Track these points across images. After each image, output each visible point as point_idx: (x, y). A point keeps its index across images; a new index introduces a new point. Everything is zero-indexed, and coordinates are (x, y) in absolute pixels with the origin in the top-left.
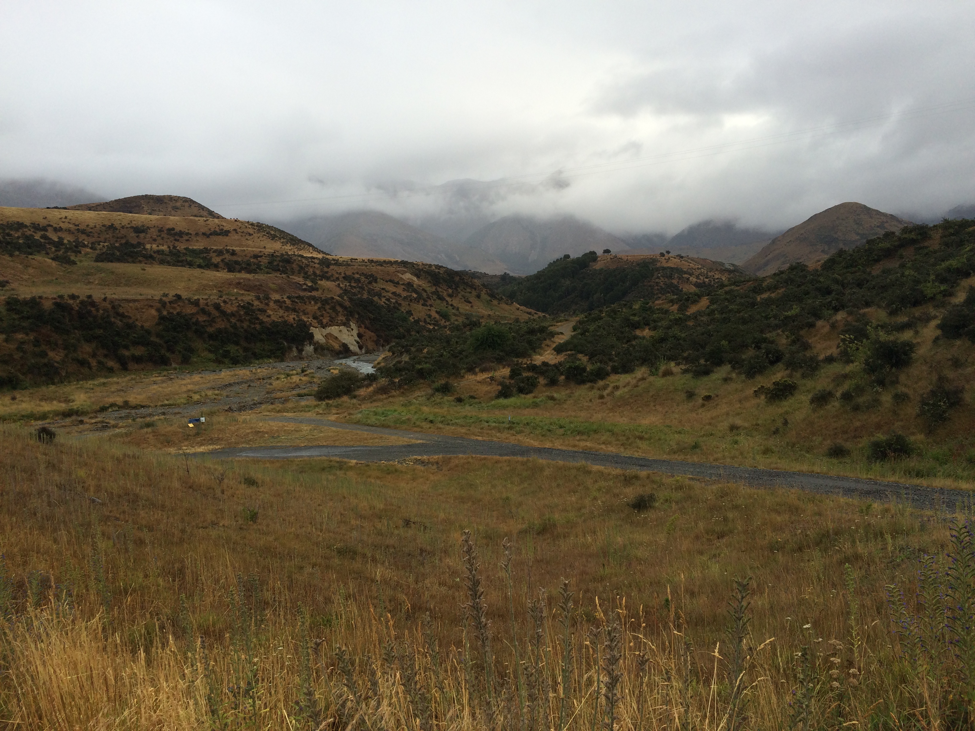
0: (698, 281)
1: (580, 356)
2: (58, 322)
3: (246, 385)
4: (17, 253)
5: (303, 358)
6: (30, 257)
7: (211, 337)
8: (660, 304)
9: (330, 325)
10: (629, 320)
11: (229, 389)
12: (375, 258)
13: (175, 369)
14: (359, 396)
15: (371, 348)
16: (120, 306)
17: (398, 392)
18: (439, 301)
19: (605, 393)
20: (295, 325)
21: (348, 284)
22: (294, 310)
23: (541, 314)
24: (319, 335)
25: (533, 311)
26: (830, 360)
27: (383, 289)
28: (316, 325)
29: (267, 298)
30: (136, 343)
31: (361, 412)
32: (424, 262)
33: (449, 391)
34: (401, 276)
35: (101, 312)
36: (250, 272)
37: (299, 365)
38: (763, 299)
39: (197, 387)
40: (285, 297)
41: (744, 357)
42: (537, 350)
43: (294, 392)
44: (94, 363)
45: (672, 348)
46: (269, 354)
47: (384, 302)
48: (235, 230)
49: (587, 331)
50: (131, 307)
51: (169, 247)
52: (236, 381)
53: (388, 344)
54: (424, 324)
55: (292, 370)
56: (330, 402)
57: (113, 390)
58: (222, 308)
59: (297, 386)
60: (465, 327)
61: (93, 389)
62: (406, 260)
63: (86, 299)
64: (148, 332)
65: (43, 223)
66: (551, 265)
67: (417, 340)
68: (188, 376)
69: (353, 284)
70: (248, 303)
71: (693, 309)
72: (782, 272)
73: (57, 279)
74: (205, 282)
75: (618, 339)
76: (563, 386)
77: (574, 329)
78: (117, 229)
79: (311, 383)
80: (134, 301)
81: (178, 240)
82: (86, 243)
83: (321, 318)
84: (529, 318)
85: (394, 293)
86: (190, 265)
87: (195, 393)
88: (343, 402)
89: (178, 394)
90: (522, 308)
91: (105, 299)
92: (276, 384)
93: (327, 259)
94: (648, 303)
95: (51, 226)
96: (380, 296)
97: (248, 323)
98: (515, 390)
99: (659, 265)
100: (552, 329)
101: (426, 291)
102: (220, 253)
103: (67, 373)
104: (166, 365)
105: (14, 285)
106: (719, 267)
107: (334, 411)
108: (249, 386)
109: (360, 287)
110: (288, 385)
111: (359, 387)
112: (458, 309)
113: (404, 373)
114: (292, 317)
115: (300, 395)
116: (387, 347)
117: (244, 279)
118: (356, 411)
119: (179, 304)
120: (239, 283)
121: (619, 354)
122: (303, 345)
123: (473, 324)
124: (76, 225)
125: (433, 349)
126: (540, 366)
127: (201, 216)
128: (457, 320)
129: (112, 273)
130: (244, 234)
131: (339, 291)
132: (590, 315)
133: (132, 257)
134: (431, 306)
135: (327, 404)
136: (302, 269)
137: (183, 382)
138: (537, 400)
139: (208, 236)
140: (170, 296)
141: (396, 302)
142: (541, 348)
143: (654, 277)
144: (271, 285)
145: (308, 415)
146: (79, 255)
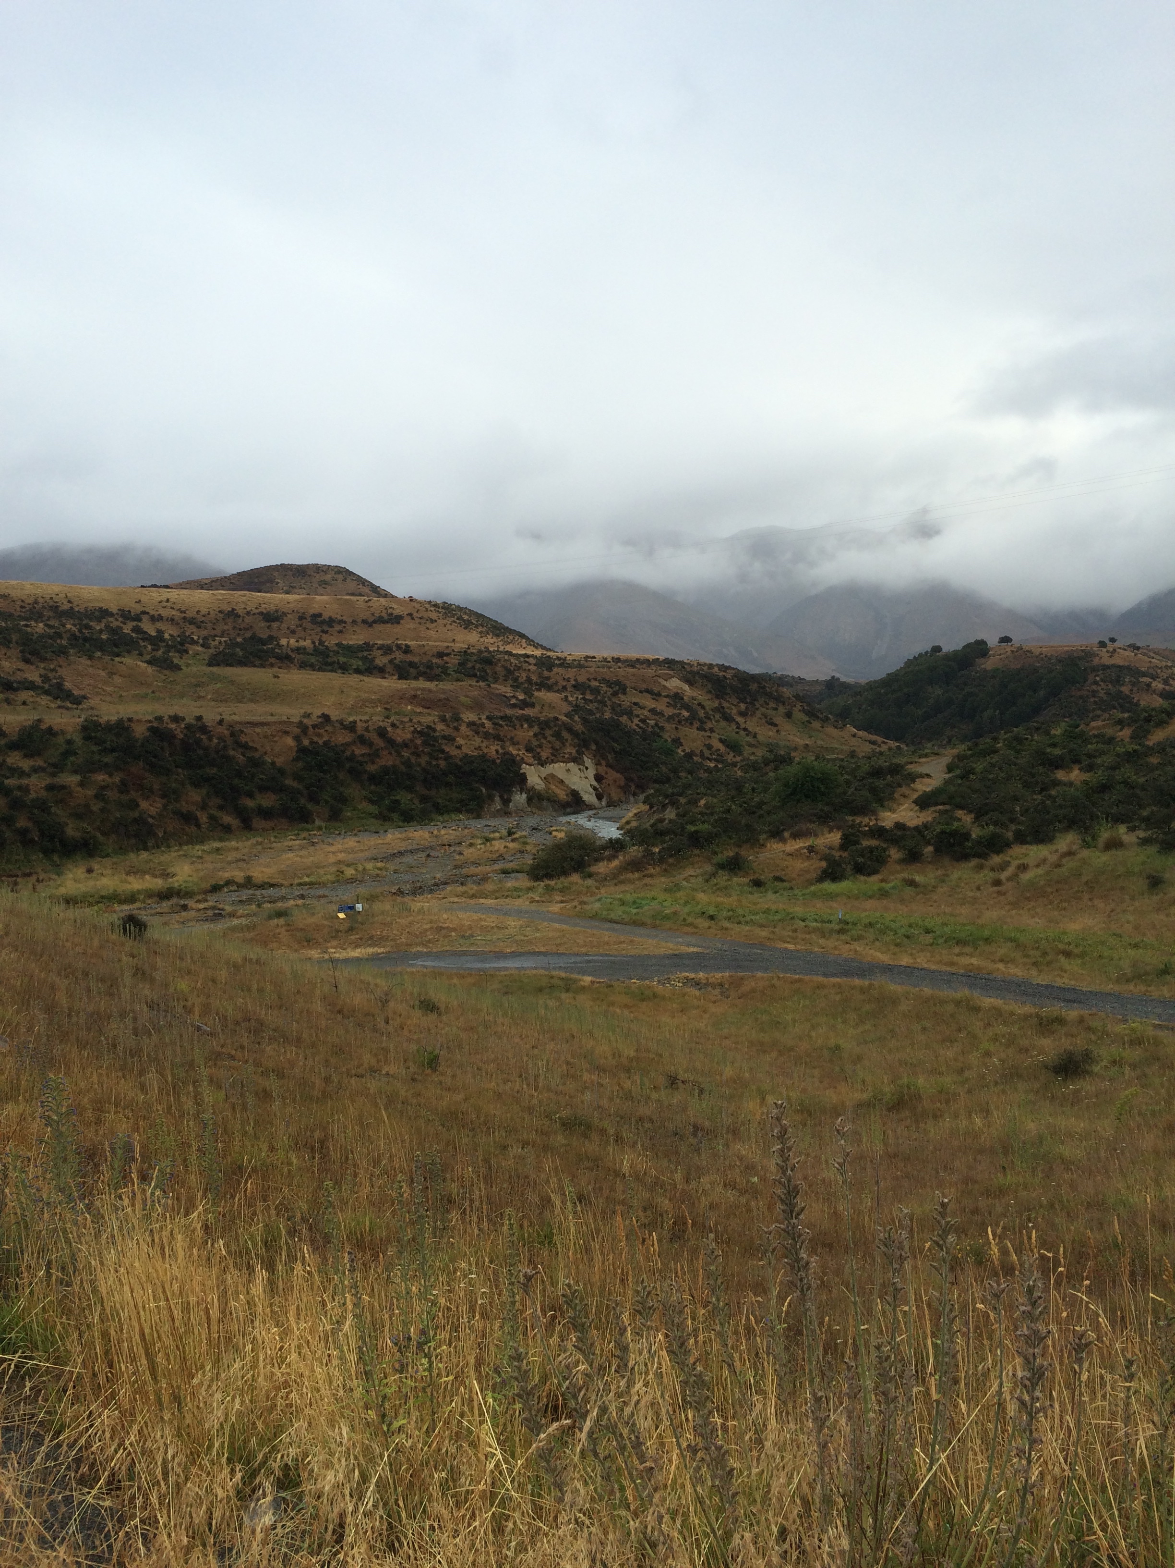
0: (1167, 688)
1: (960, 813)
2: (155, 757)
3: (424, 855)
4: (99, 654)
5: (509, 813)
6: (117, 659)
7: (374, 779)
8: (1098, 728)
9: (553, 762)
10: (1043, 753)
11: (397, 860)
12: (623, 654)
13: (320, 828)
14: (597, 874)
15: (615, 797)
16: (242, 732)
17: (658, 869)
18: (723, 723)
19: (1004, 876)
20: (498, 761)
21: (580, 696)
22: (497, 738)
23: (893, 744)
24: (534, 776)
25: (879, 739)
27: (635, 704)
28: (531, 760)
29: (457, 719)
30: (263, 789)
31: (599, 900)
32: (702, 661)
33: (740, 868)
34: (664, 682)
35: (215, 741)
36: (430, 679)
37: (502, 824)
39: (352, 856)
40: (483, 717)
42: (886, 803)
43: (498, 866)
44: (203, 818)
45: (1120, 801)
46: (458, 805)
47: (637, 725)
48: (410, 615)
49: (971, 771)
50: (258, 734)
51: (313, 643)
52: (409, 848)
53: (643, 792)
54: (700, 760)
55: (493, 832)
56: (552, 883)
57: (229, 859)
58: (390, 735)
59: (501, 857)
60: (766, 765)
61: (201, 857)
62: (671, 657)
63: (194, 722)
64: (282, 772)
65: (137, 609)
66: (909, 663)
67: (690, 786)
68: (338, 839)
69: (588, 697)
70: (429, 727)
71: (1158, 736)
73: (153, 692)
74: (364, 696)
75: (1026, 785)
76: (929, 863)
77: (950, 769)
78: (239, 616)
79: (522, 852)
80: (263, 724)
81: (326, 632)
82: (195, 638)
83: (539, 750)
84: (873, 751)
85: (653, 711)
86: (344, 668)
87: (348, 865)
88: (571, 883)
89: (323, 867)
90: (861, 733)
91: (221, 722)
92: (469, 852)
93: (549, 657)
94: (1077, 726)
95: (148, 613)
96: (629, 714)
97: (427, 759)
98: (849, 868)
99: (1096, 661)
100: (911, 768)
101: (703, 707)
102: (387, 650)
103: (165, 833)
104: (307, 822)
105: (94, 701)
107: (558, 898)
108: (428, 856)
109: (600, 702)
110: (486, 855)
111: (597, 860)
112: (755, 736)
113: (667, 838)
114: (494, 748)
115: (505, 872)
116: (642, 797)
117: (423, 689)
118: (592, 899)
119: (327, 728)
120: (415, 697)
121: (1027, 810)
122: (510, 792)
123: (780, 760)
124: (181, 612)
125: (715, 800)
126: (891, 830)
127: (360, 595)
128: (753, 753)
129: (232, 682)
130: (423, 621)
131: (566, 708)
132: (976, 745)
133: (260, 658)
134: (712, 730)
135: (547, 886)
136: (510, 674)
137: (332, 849)
138: (887, 886)
139: (370, 625)
140: (314, 717)
141: (656, 725)
142: (892, 799)
143: (1089, 682)
144: (463, 699)
145: (518, 902)
146: (185, 656)
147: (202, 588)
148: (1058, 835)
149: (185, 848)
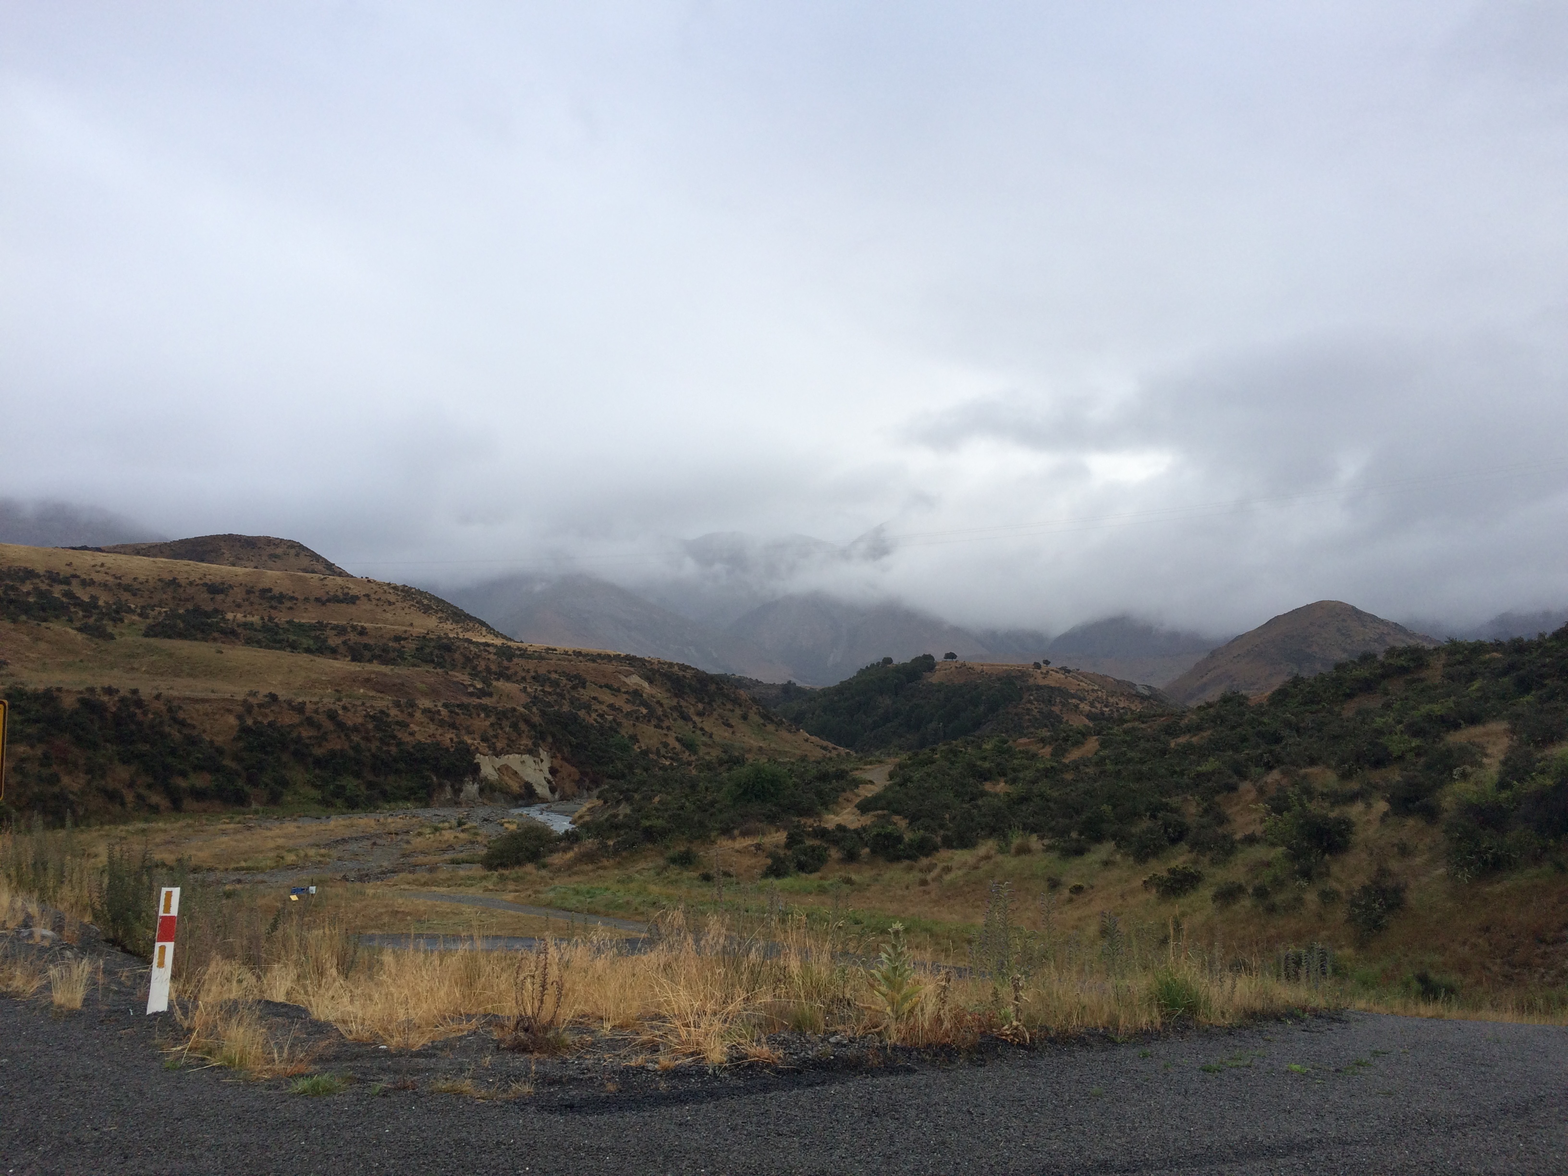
0: (1093, 710)
1: (896, 818)
2: (83, 729)
3: (369, 843)
4: (23, 618)
5: (460, 803)
6: (44, 624)
7: (318, 762)
8: (1025, 744)
9: (508, 753)
10: (974, 766)
11: (340, 847)
12: (584, 648)
13: (256, 812)
14: (552, 865)
15: (569, 791)
16: (180, 708)
17: (611, 861)
18: (681, 722)
19: (929, 877)
20: (452, 750)
21: (540, 688)
22: (453, 726)
23: (843, 750)
24: (488, 767)
25: (831, 745)
26: (1251, 840)
27: (595, 698)
28: (486, 750)
29: (412, 705)
30: (198, 768)
31: (554, 889)
32: (662, 660)
33: (690, 863)
34: (624, 679)
35: (151, 716)
36: (385, 662)
37: (453, 814)
38: (1178, 745)
39: (291, 842)
40: (439, 704)
41: (1133, 830)
42: (830, 806)
43: (448, 856)
44: (129, 797)
45: (1035, 813)
46: (407, 793)
47: (595, 720)
48: (367, 596)
49: (909, 779)
50: (198, 711)
51: (262, 618)
52: (354, 835)
53: (597, 787)
54: (655, 758)
55: (443, 822)
56: (506, 872)
57: (158, 840)
58: (340, 718)
59: (451, 847)
60: (721, 765)
61: (125, 838)
62: (632, 654)
63: (129, 695)
64: (220, 751)
65: (66, 571)
66: (862, 672)
67: (645, 782)
68: (277, 823)
69: (547, 689)
70: (382, 712)
71: (1074, 755)
72: (1210, 705)
73: (81, 661)
74: (314, 676)
75: (957, 795)
76: (866, 863)
77: (891, 776)
78: (180, 586)
79: (472, 843)
80: (204, 701)
81: (275, 608)
82: (133, 606)
83: (494, 740)
84: (824, 756)
85: (611, 706)
86: (293, 647)
87: (289, 851)
88: (526, 873)
89: (261, 852)
90: (813, 738)
91: (158, 697)
92: (417, 842)
93: (509, 647)
94: (1006, 742)
95: (78, 577)
96: (588, 708)
97: (378, 744)
98: (792, 865)
99: (1031, 681)
100: (857, 774)
101: (661, 705)
102: (341, 630)
103: (86, 810)
104: (242, 805)
105: (15, 667)
106: (1126, 690)
107: (511, 887)
108: (374, 844)
109: (558, 694)
110: (435, 845)
111: (552, 851)
112: (711, 736)
113: (622, 832)
114: (448, 736)
115: (453, 862)
116: (596, 792)
117: (377, 673)
118: (546, 889)
119: (273, 708)
120: (368, 680)
121: (954, 818)
122: (462, 782)
123: (734, 761)
124: (116, 578)
125: (669, 798)
126: (833, 831)
127: (313, 572)
128: (709, 753)
129: (171, 655)
130: (380, 603)
131: (524, 699)
132: (916, 754)
133: (203, 631)
134: (669, 728)
135: (502, 875)
136: (468, 661)
137: (269, 833)
138: (826, 883)
139: (324, 604)
140: (260, 696)
141: (614, 720)
142: (836, 803)
143: (1024, 700)
144: (419, 685)
145: (471, 890)
146: (119, 624)
147: (138, 553)
148: (980, 841)
149: (107, 827)
